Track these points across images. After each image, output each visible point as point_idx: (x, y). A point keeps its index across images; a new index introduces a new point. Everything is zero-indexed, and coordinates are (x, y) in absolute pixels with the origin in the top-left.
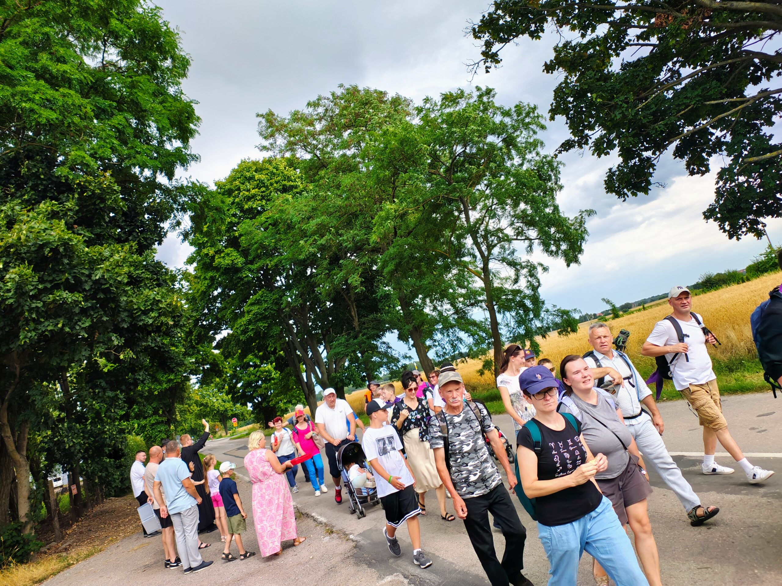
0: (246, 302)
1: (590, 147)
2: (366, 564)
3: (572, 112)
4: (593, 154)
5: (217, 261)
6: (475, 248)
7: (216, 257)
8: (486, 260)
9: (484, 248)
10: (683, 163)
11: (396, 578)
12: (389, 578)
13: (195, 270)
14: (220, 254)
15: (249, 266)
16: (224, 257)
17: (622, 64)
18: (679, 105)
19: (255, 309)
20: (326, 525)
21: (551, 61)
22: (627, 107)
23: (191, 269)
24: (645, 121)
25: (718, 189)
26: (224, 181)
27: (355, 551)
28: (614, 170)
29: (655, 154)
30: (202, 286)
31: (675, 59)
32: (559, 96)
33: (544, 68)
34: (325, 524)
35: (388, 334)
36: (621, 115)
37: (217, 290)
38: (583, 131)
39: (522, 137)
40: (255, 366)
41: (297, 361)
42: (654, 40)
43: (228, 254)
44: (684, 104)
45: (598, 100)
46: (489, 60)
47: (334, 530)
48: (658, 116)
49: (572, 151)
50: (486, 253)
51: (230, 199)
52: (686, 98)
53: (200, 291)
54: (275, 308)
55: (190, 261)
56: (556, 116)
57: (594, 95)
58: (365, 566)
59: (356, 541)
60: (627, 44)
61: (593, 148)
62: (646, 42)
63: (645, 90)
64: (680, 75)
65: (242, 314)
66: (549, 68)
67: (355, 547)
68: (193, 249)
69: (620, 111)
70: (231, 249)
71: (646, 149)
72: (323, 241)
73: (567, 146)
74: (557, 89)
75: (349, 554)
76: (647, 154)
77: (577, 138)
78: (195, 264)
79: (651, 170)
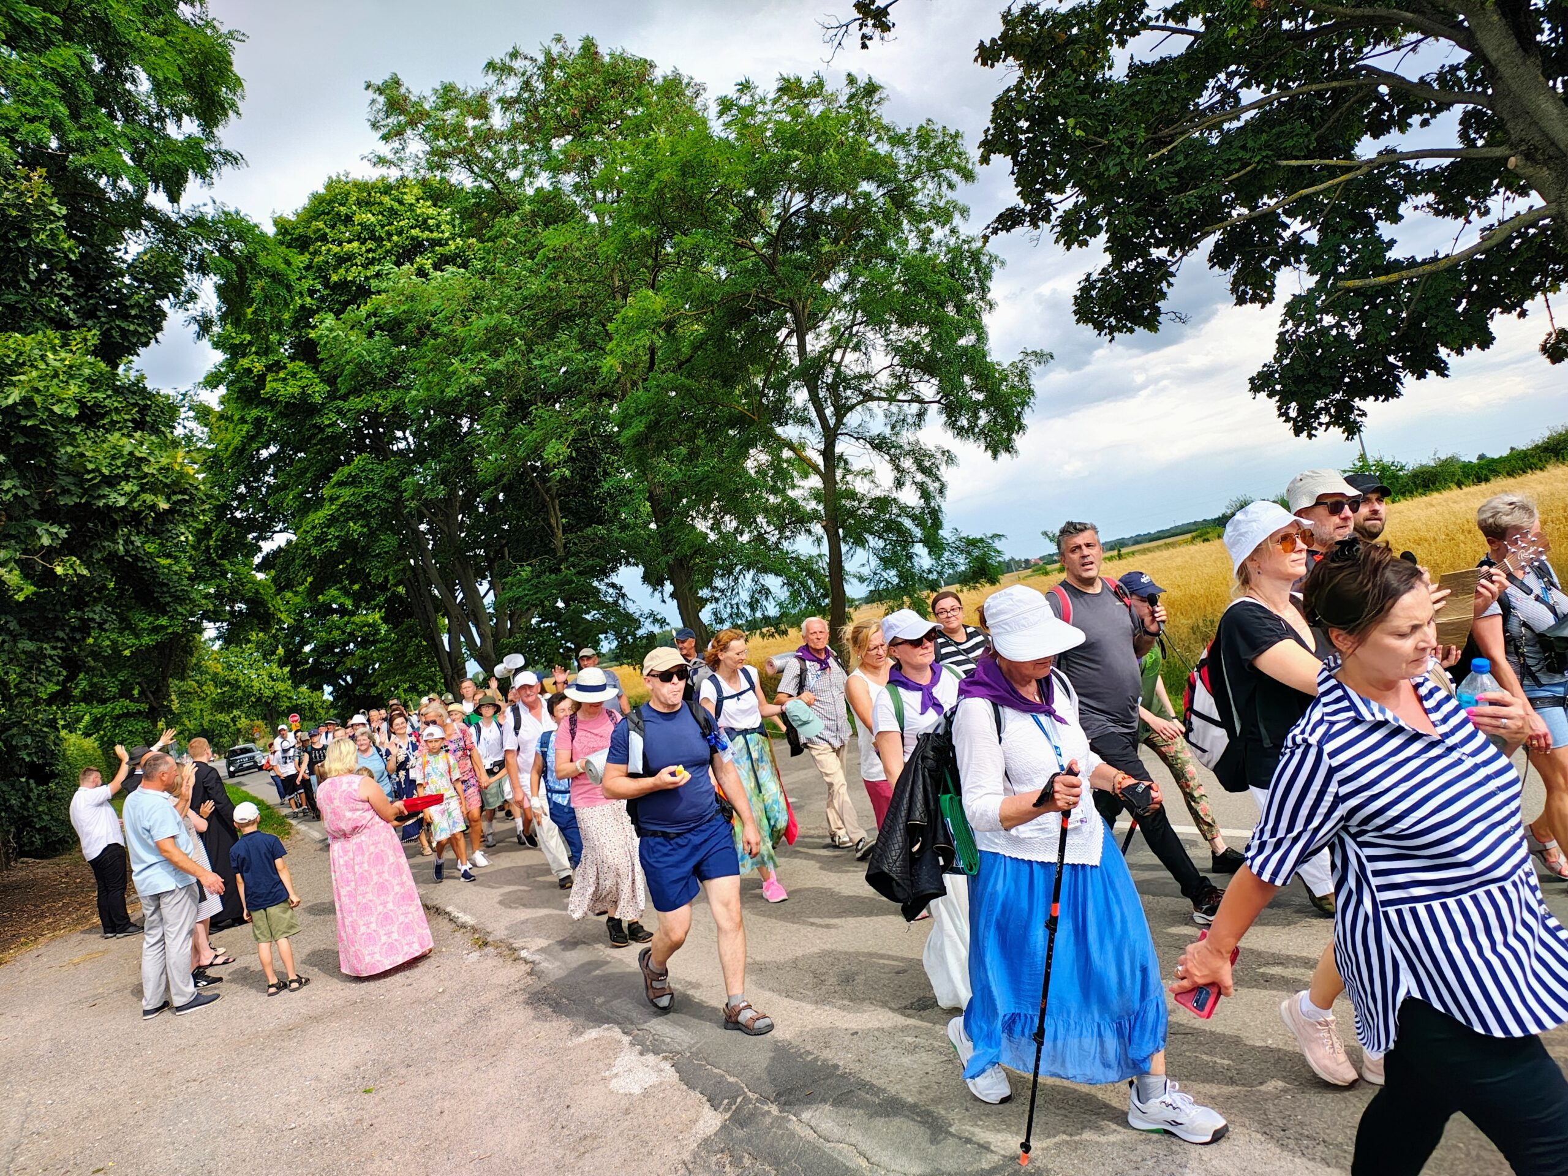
0: (329, 478)
1: (1053, 227)
2: (550, 1006)
3: (1024, 151)
4: (1057, 241)
5: (268, 387)
6: (812, 408)
7: (269, 378)
8: (830, 436)
9: (829, 411)
10: (1224, 278)
11: (607, 1034)
12: (593, 1034)
13: (222, 403)
14: (277, 373)
15: (340, 403)
16: (284, 379)
17: (1130, 66)
18: (1229, 162)
19: (346, 493)
20: (474, 930)
21: (993, 40)
22: (1131, 154)
23: (212, 399)
24: (1162, 186)
25: (1282, 334)
26: (293, 218)
27: (529, 980)
28: (1094, 277)
29: (1174, 256)
30: (235, 436)
31: (1233, 68)
32: (1001, 116)
33: (977, 53)
34: (473, 927)
35: (623, 569)
36: (1118, 168)
37: (267, 447)
38: (1041, 193)
39: (925, 192)
40: (343, 611)
41: (430, 607)
42: (1196, 23)
43: (294, 375)
44: (1240, 159)
45: (1078, 133)
46: (870, 22)
47: (490, 939)
48: (1188, 177)
49: (1018, 230)
50: (832, 422)
51: (302, 258)
52: (1244, 147)
53: (230, 449)
54: (389, 496)
55: (212, 381)
56: (992, 156)
57: (1071, 122)
58: (548, 1010)
59: (533, 962)
60: (1144, 25)
61: (1058, 229)
62: (1181, 26)
63: (1170, 122)
64: (1238, 100)
65: (319, 502)
66: (988, 55)
67: (530, 974)
68: (219, 357)
69: (1118, 160)
70: (302, 364)
71: (1158, 245)
72: (498, 365)
73: (1008, 220)
74: (1000, 99)
75: (517, 987)
76: (1159, 253)
77: (1029, 207)
78: (222, 390)
79: (1164, 284)
